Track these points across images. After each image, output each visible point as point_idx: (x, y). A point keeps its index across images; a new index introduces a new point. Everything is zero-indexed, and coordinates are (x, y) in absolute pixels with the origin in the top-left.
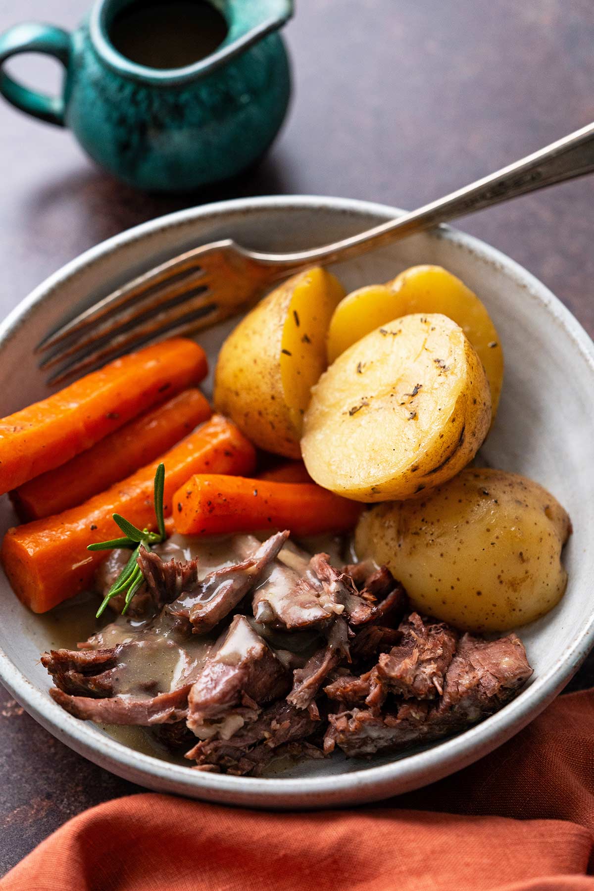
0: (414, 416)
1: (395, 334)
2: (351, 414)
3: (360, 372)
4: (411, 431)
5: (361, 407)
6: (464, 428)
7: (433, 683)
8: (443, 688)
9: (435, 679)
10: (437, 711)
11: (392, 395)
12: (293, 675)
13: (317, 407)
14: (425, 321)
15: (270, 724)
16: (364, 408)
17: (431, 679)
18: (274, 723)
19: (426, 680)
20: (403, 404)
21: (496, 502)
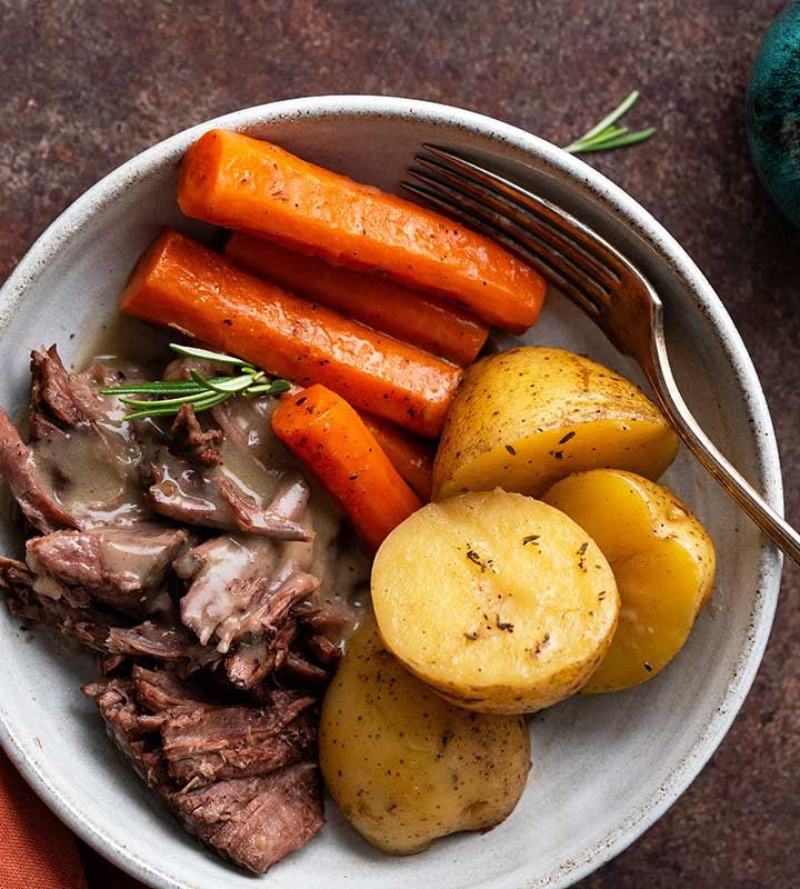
0: (472, 638)
1: (581, 565)
2: (469, 554)
3: (525, 543)
4: (450, 644)
5: (479, 563)
6: (480, 700)
7: (191, 778)
8: (190, 790)
9: (197, 778)
10: (170, 793)
11: (500, 597)
12: (141, 623)
13: (477, 505)
14: (601, 599)
15: (80, 621)
16: (479, 567)
17: (196, 774)
18: (84, 625)
19: (191, 770)
20: (486, 617)
21: (439, 756)
